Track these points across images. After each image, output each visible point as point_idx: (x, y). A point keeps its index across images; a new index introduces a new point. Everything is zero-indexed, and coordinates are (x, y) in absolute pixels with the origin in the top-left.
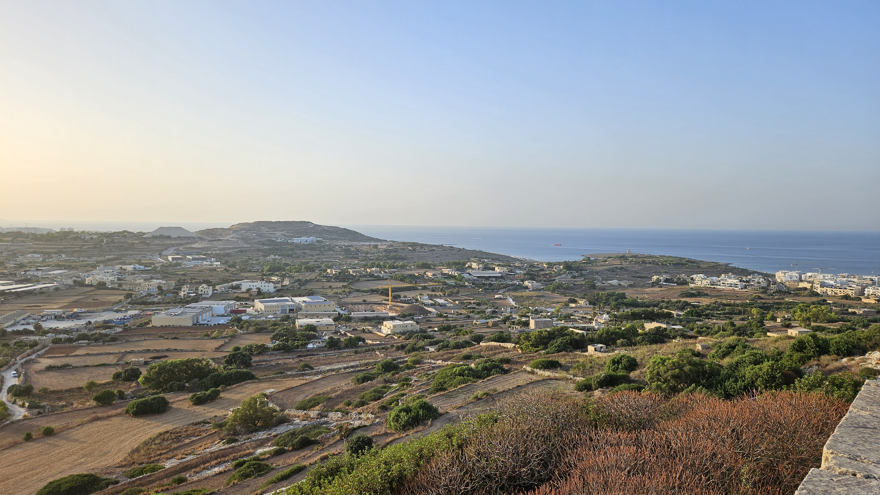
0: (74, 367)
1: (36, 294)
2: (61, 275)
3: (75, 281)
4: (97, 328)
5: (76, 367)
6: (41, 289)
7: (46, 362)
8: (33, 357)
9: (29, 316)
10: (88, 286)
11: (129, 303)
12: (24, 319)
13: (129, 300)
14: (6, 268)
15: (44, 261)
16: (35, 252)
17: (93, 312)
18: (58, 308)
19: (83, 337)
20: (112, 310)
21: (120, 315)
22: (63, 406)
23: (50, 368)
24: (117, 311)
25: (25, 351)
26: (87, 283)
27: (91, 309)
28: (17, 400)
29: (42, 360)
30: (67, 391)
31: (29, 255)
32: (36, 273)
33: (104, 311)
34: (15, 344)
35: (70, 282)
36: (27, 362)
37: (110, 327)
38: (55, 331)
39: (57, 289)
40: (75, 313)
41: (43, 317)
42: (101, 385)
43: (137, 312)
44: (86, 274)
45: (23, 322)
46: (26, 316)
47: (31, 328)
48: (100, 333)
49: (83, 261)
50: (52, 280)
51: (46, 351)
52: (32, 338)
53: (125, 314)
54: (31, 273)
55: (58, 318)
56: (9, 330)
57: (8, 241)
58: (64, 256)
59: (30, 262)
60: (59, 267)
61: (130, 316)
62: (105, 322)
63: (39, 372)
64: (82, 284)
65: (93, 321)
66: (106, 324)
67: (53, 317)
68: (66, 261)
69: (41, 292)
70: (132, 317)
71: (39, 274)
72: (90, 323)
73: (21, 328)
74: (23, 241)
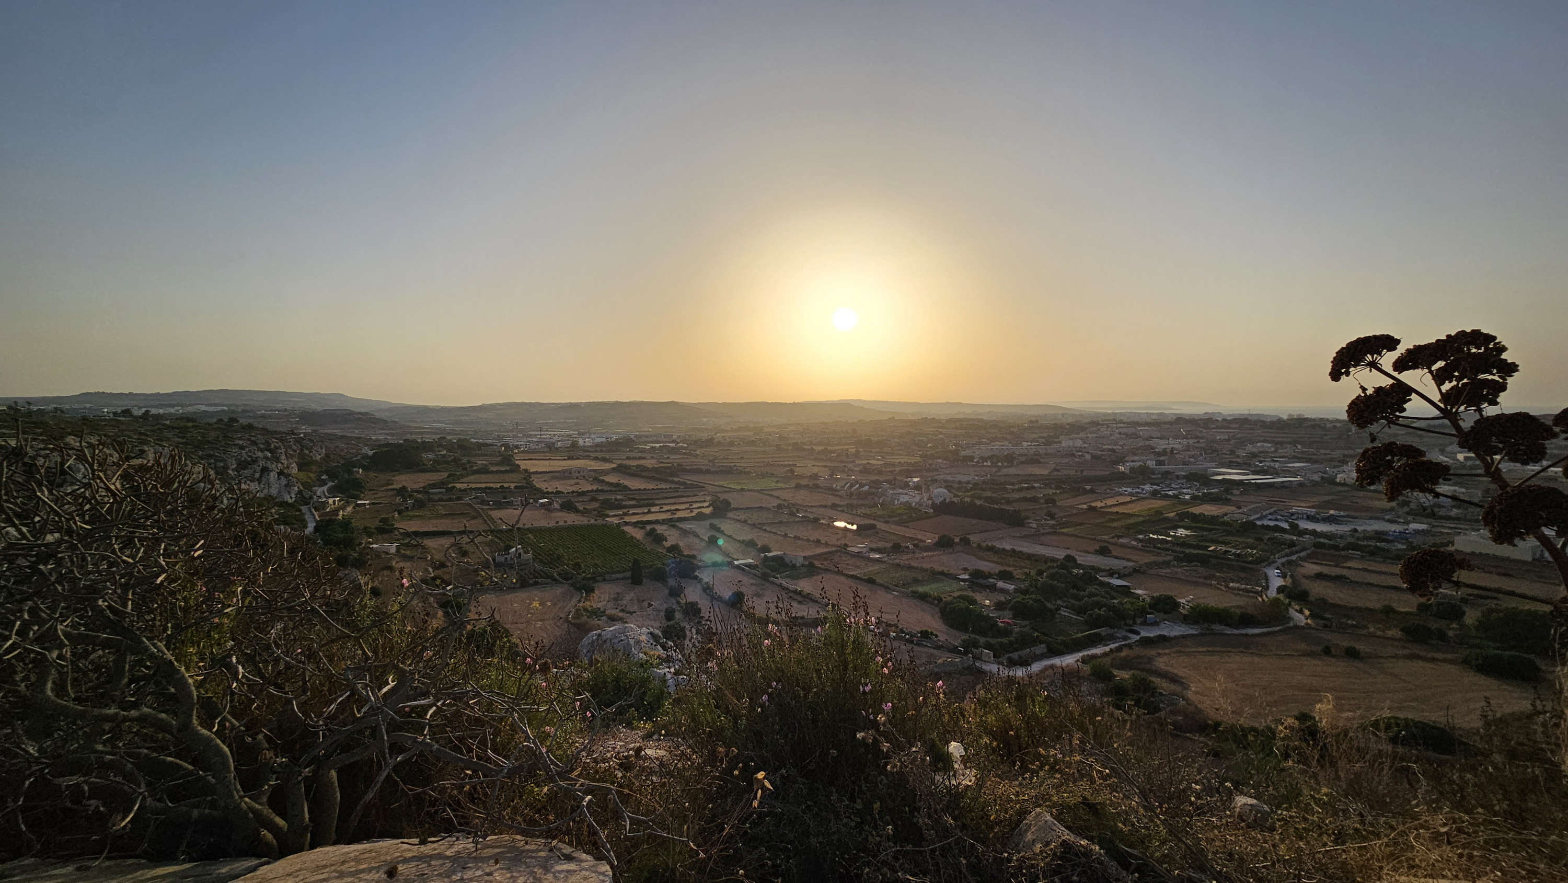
0: (1352, 582)
1: (1277, 488)
2: (1302, 468)
3: (1322, 478)
4: (1370, 538)
5: (1357, 582)
6: (1282, 482)
7: (1312, 568)
8: (1294, 558)
9: (1275, 512)
10: (1340, 484)
11: (1408, 513)
12: (1270, 514)
13: (1406, 509)
14: (1238, 456)
15: (1276, 451)
16: (1265, 441)
17: (1356, 518)
18: (1308, 507)
19: (1355, 547)
20: (1384, 519)
21: (1397, 528)
22: (1353, 626)
23: (1320, 576)
24: (1391, 521)
25: (1283, 550)
26: (1338, 480)
27: (1352, 514)
28: (1293, 604)
29: (1306, 564)
30: (1352, 609)
31: (1259, 444)
32: (1272, 464)
33: (1371, 518)
34: (1269, 539)
35: (1316, 477)
36: (1290, 563)
37: (1388, 541)
38: (1314, 533)
39: (1301, 484)
40: (1332, 515)
41: (1292, 514)
42: (1401, 613)
43: (1424, 527)
44: (1335, 470)
45: (1270, 517)
46: (1272, 510)
47: (1285, 526)
48: (1376, 546)
49: (1325, 454)
50: (1294, 473)
51: (1308, 555)
52: (1287, 536)
53: (1406, 527)
54: (1267, 464)
55: (1309, 518)
56: (1259, 523)
57: (1235, 428)
58: (1299, 447)
59: (1261, 452)
60: (1300, 460)
61: (1414, 530)
62: (1376, 532)
63: (1307, 577)
64: (1332, 481)
65: (1360, 529)
66: (1380, 536)
67: (1305, 516)
68: (1303, 452)
69: (1283, 486)
70: (1417, 532)
71: (1277, 465)
72: (1356, 530)
73: (1272, 523)
74: (1251, 429)
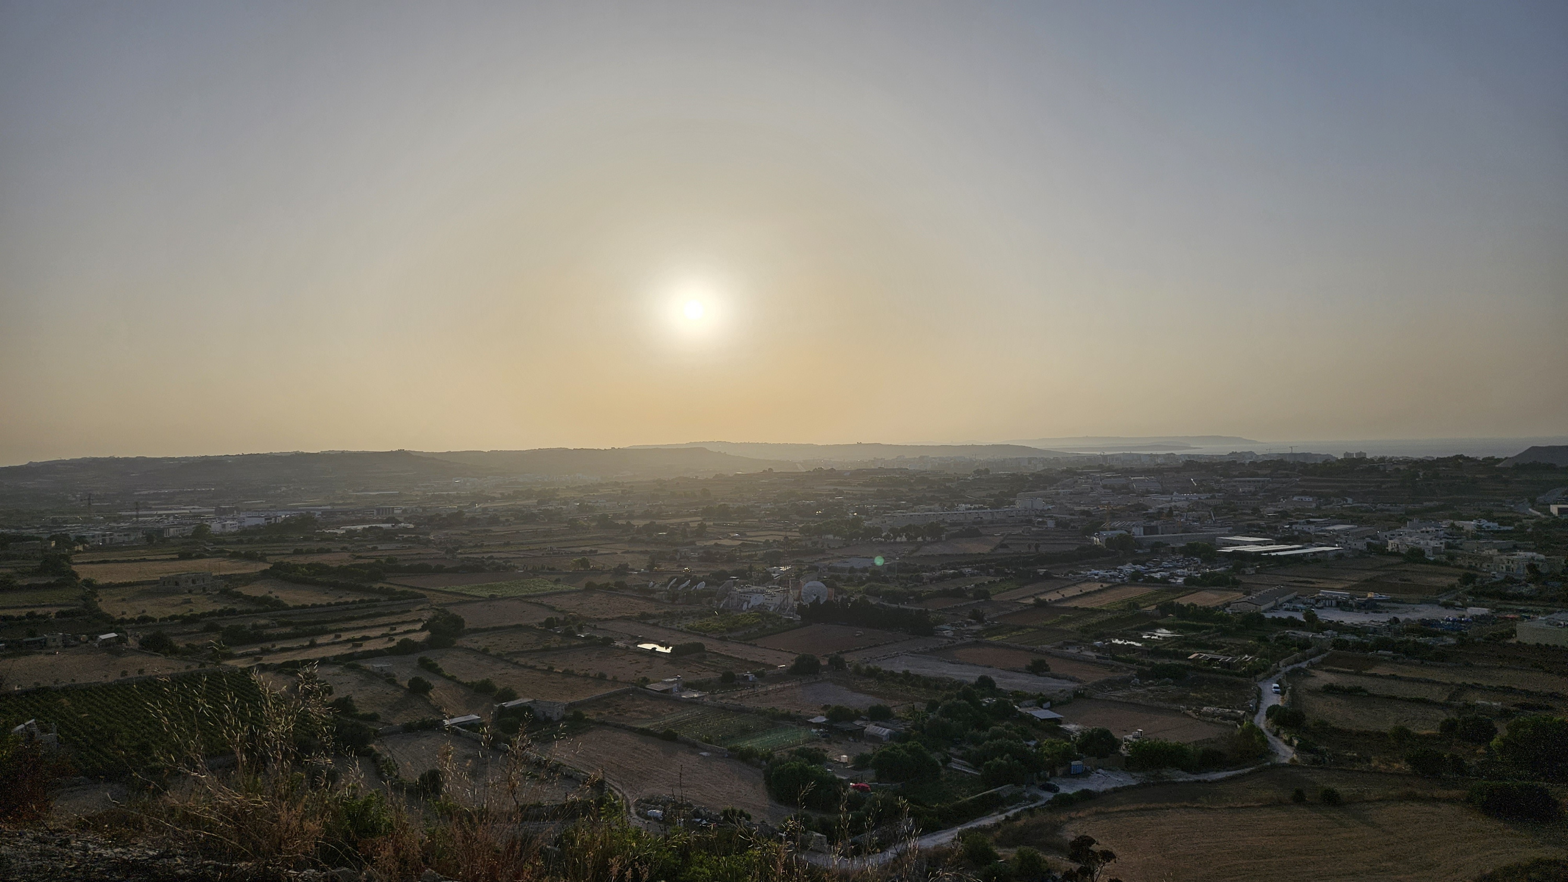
0: (1370, 695)
1: (1306, 563)
2: (1345, 532)
3: (1369, 545)
4: (1411, 631)
5: (1375, 696)
6: (1314, 553)
7: (1324, 678)
8: (1304, 665)
9: (1296, 598)
10: (1392, 554)
11: (1470, 593)
12: (1289, 601)
13: (1470, 587)
14: (1262, 517)
15: (1318, 508)
16: (1304, 494)
17: (1402, 602)
18: (1342, 589)
19: (1384, 644)
20: (1437, 603)
21: (1451, 614)
22: (1352, 759)
23: (1330, 690)
24: (1447, 606)
25: (1291, 654)
26: (1389, 548)
27: (1397, 596)
28: (1282, 732)
29: (1317, 673)
30: (1358, 734)
31: (1295, 499)
32: (1306, 528)
33: (1422, 602)
34: (1278, 638)
35: (1361, 545)
36: (1295, 672)
37: (1435, 634)
38: (1338, 627)
39: (1339, 556)
40: (1371, 599)
41: (1318, 601)
42: (1419, 736)
43: (1484, 611)
44: (1388, 534)
45: (1287, 605)
46: (1291, 596)
47: (1300, 617)
48: (1415, 642)
49: (1382, 510)
50: (1331, 541)
51: (1323, 659)
52: (1302, 634)
53: (1461, 613)
54: (1299, 527)
55: (1342, 605)
56: (1268, 616)
57: (1265, 476)
58: (1350, 500)
59: (1297, 510)
60: (1342, 519)
61: (1472, 617)
62: (1423, 622)
63: (1314, 692)
64: (1380, 550)
65: (1402, 618)
66: (1426, 627)
67: (1334, 602)
68: (1353, 509)
69: (1316, 559)
70: (1478, 619)
71: (1312, 528)
72: (1396, 620)
73: (1285, 615)
74: (1287, 476)
